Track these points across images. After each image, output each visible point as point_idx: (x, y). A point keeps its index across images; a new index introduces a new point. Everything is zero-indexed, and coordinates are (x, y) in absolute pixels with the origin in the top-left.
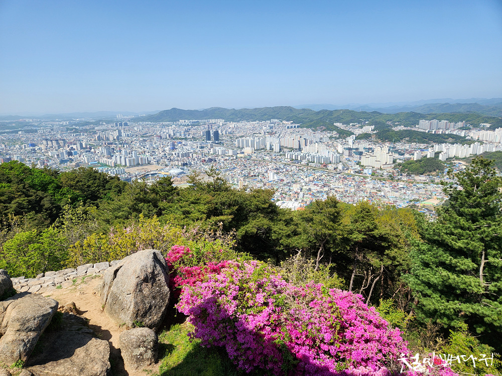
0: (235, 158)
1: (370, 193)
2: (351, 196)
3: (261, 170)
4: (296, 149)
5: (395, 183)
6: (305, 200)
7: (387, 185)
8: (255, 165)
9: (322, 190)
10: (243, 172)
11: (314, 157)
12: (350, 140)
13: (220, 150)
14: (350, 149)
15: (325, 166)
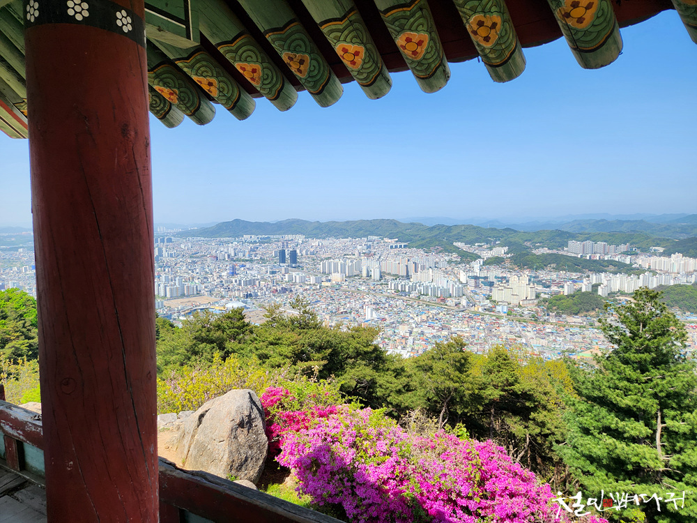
0: (318, 287)
1: (507, 339)
2: (481, 344)
3: (354, 304)
4: (402, 277)
5: (540, 326)
6: (416, 348)
7: (529, 329)
8: (347, 297)
9: (439, 333)
10: (329, 308)
11: (427, 287)
12: (476, 265)
13: (298, 277)
14: (476, 278)
15: (443, 300)
